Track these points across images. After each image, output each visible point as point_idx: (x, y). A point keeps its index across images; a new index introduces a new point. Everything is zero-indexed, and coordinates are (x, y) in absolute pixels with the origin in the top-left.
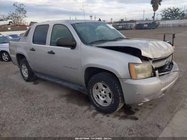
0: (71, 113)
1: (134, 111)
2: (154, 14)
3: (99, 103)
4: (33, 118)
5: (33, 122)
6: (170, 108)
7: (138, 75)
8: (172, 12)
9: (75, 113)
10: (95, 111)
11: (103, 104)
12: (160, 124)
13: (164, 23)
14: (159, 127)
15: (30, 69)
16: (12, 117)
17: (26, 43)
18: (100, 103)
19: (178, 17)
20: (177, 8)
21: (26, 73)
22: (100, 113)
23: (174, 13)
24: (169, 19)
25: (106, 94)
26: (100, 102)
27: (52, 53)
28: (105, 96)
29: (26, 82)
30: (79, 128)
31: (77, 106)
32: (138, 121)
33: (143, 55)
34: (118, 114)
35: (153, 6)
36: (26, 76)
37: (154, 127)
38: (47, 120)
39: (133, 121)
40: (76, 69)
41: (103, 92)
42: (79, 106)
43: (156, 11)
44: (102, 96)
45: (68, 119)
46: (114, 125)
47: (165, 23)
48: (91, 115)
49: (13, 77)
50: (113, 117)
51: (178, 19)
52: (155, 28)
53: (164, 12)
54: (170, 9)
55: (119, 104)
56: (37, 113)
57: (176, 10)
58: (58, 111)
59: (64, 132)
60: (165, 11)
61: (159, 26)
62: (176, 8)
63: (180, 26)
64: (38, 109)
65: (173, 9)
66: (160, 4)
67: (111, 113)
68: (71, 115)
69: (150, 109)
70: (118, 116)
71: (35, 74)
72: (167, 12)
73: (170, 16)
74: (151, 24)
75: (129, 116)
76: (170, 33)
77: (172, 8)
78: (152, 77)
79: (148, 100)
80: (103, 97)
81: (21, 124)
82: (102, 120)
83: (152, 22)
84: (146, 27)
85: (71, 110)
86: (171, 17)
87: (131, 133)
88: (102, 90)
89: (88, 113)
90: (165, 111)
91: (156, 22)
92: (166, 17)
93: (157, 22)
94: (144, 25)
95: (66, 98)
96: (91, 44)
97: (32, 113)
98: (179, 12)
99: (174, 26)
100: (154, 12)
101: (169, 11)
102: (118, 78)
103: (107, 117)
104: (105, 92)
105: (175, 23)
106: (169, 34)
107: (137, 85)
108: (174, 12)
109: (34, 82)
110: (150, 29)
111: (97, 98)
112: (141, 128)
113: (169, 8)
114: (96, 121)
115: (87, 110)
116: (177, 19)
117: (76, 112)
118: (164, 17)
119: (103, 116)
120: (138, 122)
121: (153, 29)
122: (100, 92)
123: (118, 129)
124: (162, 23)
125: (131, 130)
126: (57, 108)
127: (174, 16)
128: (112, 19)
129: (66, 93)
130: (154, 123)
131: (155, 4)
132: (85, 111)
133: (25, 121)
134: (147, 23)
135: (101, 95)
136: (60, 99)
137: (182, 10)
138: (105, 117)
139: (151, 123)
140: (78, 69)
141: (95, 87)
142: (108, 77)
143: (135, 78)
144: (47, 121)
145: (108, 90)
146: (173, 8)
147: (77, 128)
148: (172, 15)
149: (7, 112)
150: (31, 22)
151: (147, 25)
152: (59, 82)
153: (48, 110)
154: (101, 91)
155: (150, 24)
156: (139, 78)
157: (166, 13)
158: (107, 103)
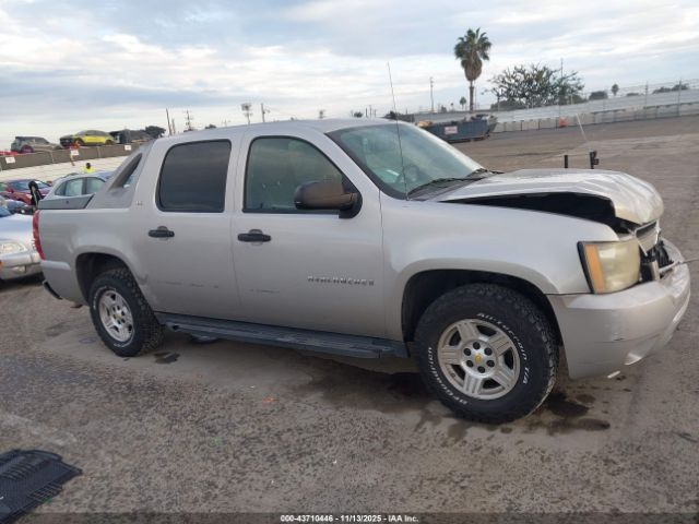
0: (373, 438)
1: (580, 403)
2: (472, 89)
3: (466, 392)
4: (244, 474)
5: (254, 485)
6: (686, 380)
7: (610, 278)
8: (530, 82)
9: (387, 436)
10: (453, 421)
11: (481, 394)
12: (688, 430)
13: (509, 120)
14: (688, 440)
15: (143, 308)
16: (158, 480)
17: (127, 210)
18: (469, 393)
19: (549, 98)
20: (545, 69)
21: (119, 326)
22: (476, 426)
23: (535, 83)
24: (521, 107)
25: (492, 357)
26: (471, 388)
27: (257, 237)
28: (490, 363)
29: (122, 359)
30: (432, 479)
31: (378, 414)
32: (612, 430)
33: (618, 215)
34: (536, 421)
35: (464, 64)
36: (123, 335)
37: (675, 442)
38: (302, 473)
39: (595, 432)
40: (364, 283)
41: (481, 351)
42: (383, 411)
43: (475, 78)
44: (476, 365)
45: (377, 458)
46: (544, 452)
47: (512, 117)
48: (446, 436)
49: (55, 347)
50: (525, 432)
51: (550, 103)
52: (482, 139)
53: (504, 81)
54: (523, 73)
55: (547, 382)
56: (249, 456)
57: (541, 73)
58: (324, 439)
59: (391, 500)
60: (506, 80)
61: (496, 130)
62: (540, 68)
63: (563, 126)
64: (243, 443)
65: (531, 70)
66: (486, 57)
67: (520, 417)
68: (377, 444)
69: (627, 390)
70: (540, 424)
71: (170, 324)
72: (513, 81)
73: (523, 95)
74: (470, 122)
75: (575, 421)
76: (538, 152)
77: (529, 70)
78: (638, 283)
79: (637, 358)
80: (482, 370)
81: (213, 499)
82: (494, 443)
83: (472, 118)
84: (454, 135)
85: (366, 428)
86: (527, 97)
87: (613, 468)
88: (477, 346)
89: (435, 431)
90: (677, 391)
91: (483, 118)
92: (511, 97)
93: (488, 118)
94: (447, 128)
95: (320, 394)
96: (415, 194)
97: (227, 458)
98: (551, 80)
99: (542, 126)
100: (468, 83)
101: (518, 78)
102: (545, 295)
103: (504, 436)
104: (488, 352)
105: (544, 117)
106: (536, 154)
107: (613, 311)
108: (537, 80)
109: (157, 355)
110: (468, 141)
111: (452, 376)
112: (638, 449)
113: (519, 67)
114: (478, 449)
115: (422, 423)
116: (547, 105)
117: (390, 434)
118: (505, 99)
119: (492, 433)
120: (614, 434)
121: (477, 139)
122: (468, 352)
123: (566, 462)
124: (504, 118)
125: (607, 461)
126: (311, 429)
127: (538, 93)
128: (321, 113)
129: (311, 379)
130: (668, 431)
131: (468, 57)
132: (419, 426)
133: (220, 487)
134: (455, 120)
135: (470, 364)
136: (304, 400)
137: (559, 76)
138: (497, 432)
139: (656, 430)
140: (372, 283)
141: (447, 337)
142: (499, 297)
143: (603, 290)
144: (304, 476)
145: (502, 341)
146: (533, 67)
147: (426, 483)
148: (529, 90)
149: (127, 468)
150: (17, 138)
151: (455, 128)
152: (289, 339)
153: (279, 439)
154: (473, 351)
155: (465, 123)
156: (613, 290)
157: (509, 85)
158: (500, 387)
